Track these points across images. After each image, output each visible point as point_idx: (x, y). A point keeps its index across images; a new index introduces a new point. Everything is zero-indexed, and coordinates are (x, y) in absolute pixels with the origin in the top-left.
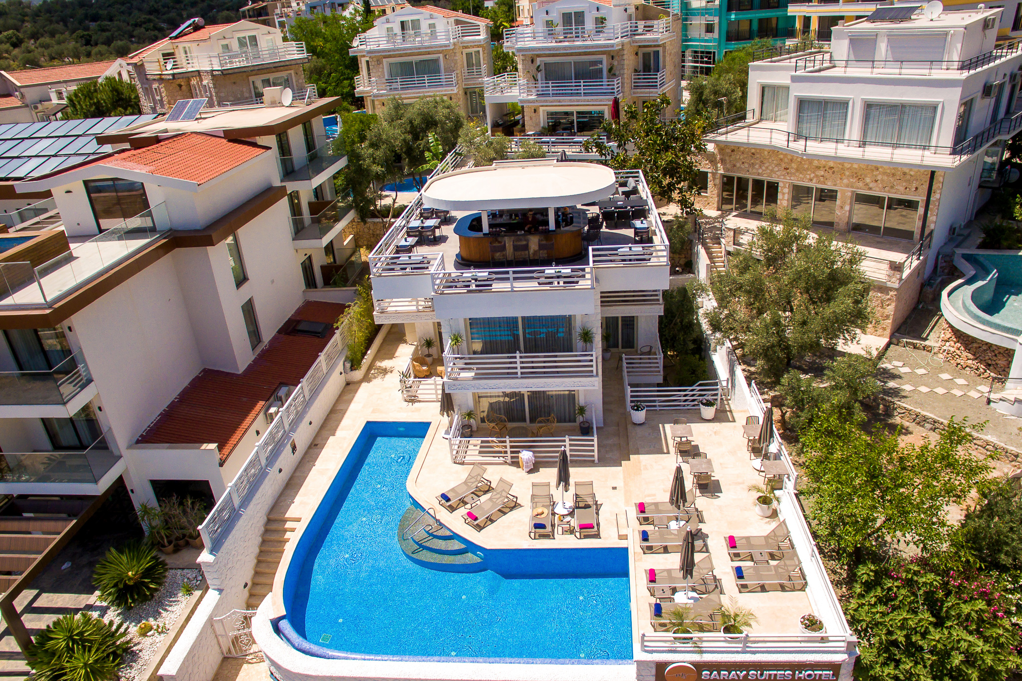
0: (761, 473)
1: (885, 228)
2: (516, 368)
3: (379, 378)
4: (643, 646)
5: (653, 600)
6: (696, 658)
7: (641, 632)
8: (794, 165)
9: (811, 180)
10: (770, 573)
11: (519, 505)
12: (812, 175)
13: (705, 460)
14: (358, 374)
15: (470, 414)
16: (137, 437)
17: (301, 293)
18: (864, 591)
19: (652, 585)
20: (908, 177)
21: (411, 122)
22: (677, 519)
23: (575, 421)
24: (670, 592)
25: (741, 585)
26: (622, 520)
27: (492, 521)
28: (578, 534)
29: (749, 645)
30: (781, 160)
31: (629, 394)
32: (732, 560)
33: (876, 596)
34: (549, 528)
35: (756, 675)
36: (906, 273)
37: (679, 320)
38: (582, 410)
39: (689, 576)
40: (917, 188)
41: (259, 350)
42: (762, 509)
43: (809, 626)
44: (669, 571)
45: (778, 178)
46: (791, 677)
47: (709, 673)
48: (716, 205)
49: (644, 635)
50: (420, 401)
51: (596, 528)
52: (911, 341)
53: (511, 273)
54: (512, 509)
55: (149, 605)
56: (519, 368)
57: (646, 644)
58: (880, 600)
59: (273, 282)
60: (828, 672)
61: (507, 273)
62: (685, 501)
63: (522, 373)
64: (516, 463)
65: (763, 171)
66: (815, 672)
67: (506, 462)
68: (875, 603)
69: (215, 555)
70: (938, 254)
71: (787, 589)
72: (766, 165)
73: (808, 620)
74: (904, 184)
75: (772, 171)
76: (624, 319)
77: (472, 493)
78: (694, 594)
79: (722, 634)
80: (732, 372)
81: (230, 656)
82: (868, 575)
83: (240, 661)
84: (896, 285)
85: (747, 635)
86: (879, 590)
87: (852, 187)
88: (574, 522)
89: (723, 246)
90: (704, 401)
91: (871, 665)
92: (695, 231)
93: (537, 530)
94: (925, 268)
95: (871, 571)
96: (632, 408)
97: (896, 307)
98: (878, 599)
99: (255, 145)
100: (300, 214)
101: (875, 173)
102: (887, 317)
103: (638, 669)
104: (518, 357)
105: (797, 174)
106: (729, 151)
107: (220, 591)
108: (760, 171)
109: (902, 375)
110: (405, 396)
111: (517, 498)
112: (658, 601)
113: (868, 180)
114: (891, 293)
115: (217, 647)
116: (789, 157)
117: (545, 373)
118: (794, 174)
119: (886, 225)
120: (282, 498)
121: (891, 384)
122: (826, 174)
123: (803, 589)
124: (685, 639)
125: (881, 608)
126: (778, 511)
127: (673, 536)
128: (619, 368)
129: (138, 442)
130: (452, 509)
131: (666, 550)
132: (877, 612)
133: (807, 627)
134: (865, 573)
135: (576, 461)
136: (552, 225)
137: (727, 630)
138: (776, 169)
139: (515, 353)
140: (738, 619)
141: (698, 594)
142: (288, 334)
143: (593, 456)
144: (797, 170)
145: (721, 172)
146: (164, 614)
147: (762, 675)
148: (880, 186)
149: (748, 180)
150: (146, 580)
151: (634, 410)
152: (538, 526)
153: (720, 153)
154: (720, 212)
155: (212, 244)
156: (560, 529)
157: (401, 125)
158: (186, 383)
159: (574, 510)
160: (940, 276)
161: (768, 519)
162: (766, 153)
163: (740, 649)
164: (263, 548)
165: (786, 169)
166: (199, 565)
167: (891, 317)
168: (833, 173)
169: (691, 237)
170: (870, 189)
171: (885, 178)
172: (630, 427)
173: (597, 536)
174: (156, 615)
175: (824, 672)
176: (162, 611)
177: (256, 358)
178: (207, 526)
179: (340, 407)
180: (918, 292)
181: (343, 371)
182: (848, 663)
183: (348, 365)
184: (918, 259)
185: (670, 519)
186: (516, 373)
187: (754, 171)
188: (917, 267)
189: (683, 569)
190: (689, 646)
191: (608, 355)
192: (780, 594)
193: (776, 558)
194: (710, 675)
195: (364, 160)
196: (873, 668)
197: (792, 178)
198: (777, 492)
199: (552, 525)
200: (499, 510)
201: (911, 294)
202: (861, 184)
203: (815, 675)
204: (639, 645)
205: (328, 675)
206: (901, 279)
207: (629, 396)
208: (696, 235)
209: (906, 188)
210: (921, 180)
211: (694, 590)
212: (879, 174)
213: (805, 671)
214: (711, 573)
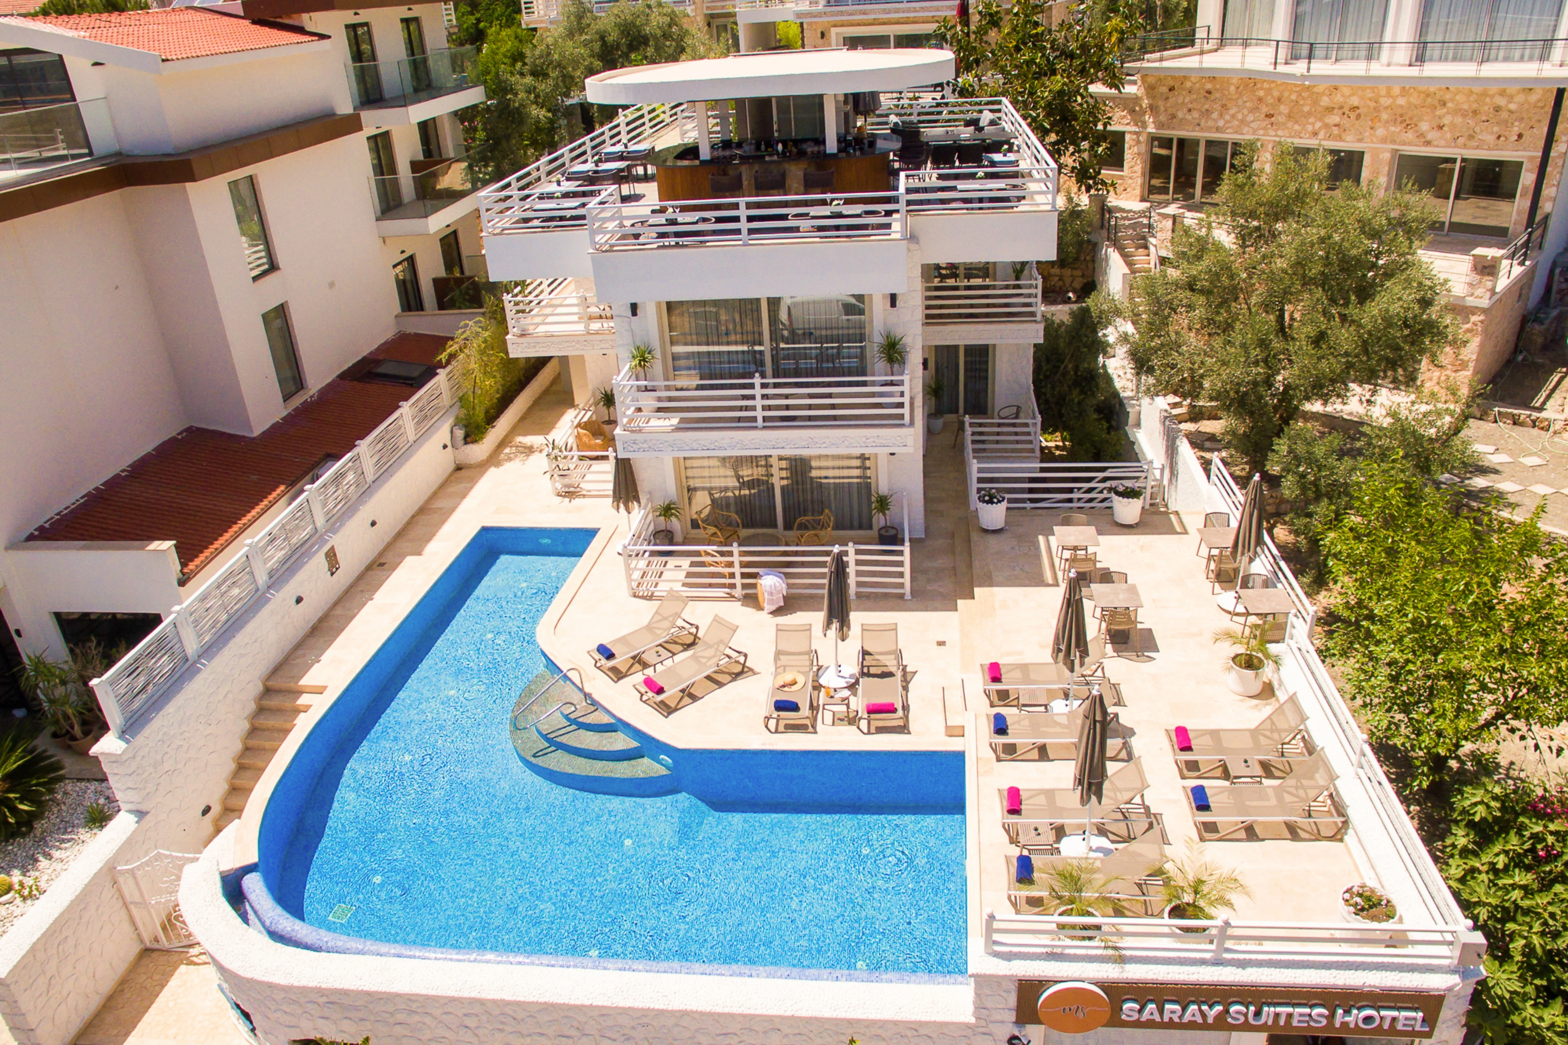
0: (1235, 618)
1: (1450, 223)
2: (754, 408)
3: (517, 460)
4: (991, 942)
5: (1015, 851)
6: (1111, 972)
7: (987, 911)
8: (1283, 109)
9: (1315, 134)
10: (1265, 803)
11: (751, 670)
12: (1318, 125)
13: (1124, 586)
14: (479, 451)
15: (667, 510)
16: (31, 529)
17: (391, 319)
18: (1474, 843)
19: (1014, 819)
20: (1504, 115)
21: (602, 38)
22: (1066, 696)
23: (870, 527)
24: (1051, 836)
25: (1204, 823)
26: (954, 699)
27: (694, 698)
28: (864, 724)
29: (1229, 944)
30: (1260, 100)
31: (975, 475)
32: (1183, 777)
33: (1506, 852)
34: (805, 711)
35: (1246, 1015)
36: (1502, 283)
37: (1070, 366)
38: (883, 503)
39: (1094, 798)
40: (1520, 136)
41: (297, 401)
42: (1241, 678)
43: (1362, 909)
44: (1050, 793)
45: (1254, 133)
46: (1324, 1022)
47: (1137, 1006)
48: (1138, 192)
49: (992, 917)
50: (584, 496)
51: (900, 713)
52: (1510, 410)
53: (742, 206)
54: (736, 676)
55: (19, 845)
56: (759, 408)
57: (996, 937)
58: (1517, 862)
59: (332, 285)
60: (1412, 1014)
61: (736, 206)
62: (1085, 653)
63: (765, 419)
64: (751, 600)
65: (1227, 122)
66: (1383, 1013)
67: (733, 597)
68: (1506, 868)
69: (128, 741)
70: (1554, 265)
71: (1303, 834)
72: (1232, 112)
73: (1360, 895)
74: (1496, 129)
75: (1242, 121)
76: (971, 350)
77: (660, 645)
78: (1103, 842)
79: (1167, 920)
80: (1172, 451)
81: (156, 946)
82: (1488, 806)
83: (175, 958)
84: (1485, 303)
85: (1227, 924)
86: (1514, 839)
87: (1393, 142)
88: (858, 704)
89: (1152, 249)
90: (1121, 489)
91: (1511, 1002)
92: (1102, 227)
93: (783, 714)
94: (1530, 288)
95: (1495, 798)
96: (981, 499)
97: (1482, 346)
98: (1511, 859)
99: (300, 30)
100: (393, 170)
101: (1440, 112)
102: (1464, 365)
103: (978, 995)
104: (757, 386)
105: (1290, 125)
106: (1164, 89)
107: (141, 814)
108: (1221, 123)
109: (1498, 467)
110: (559, 486)
111: (746, 656)
112: (1025, 853)
113: (1424, 126)
114: (1474, 318)
115: (127, 928)
116: (1276, 94)
117: (810, 418)
118: (1284, 124)
119: (1454, 219)
120: (300, 652)
121: (1479, 482)
122: (1345, 121)
123: (1337, 836)
124: (1085, 928)
125: (1521, 878)
126: (1276, 685)
127: (1058, 729)
128: (958, 447)
129: (31, 538)
130: (618, 675)
131: (1043, 753)
132: (1514, 886)
133: (1360, 911)
134: (1482, 802)
135: (868, 596)
136: (831, 145)
137: (1178, 912)
138: (1250, 118)
139: (752, 376)
140: (1205, 889)
141: (1113, 842)
142: (360, 379)
143: (902, 585)
144: (1289, 117)
145: (1151, 129)
146: (43, 863)
147: (1258, 1014)
148: (1448, 135)
149: (1196, 142)
150: (12, 795)
151: (984, 501)
152: (782, 706)
153: (1148, 94)
154: (1148, 205)
155: (193, 179)
156: (828, 717)
157: (585, 44)
158: (149, 447)
159: (857, 682)
160: (1555, 307)
161: (1255, 702)
162: (1232, 88)
163: (1208, 956)
164: (252, 743)
165: (1269, 116)
166: (96, 758)
167: (1471, 365)
168: (1358, 117)
169: (1093, 238)
170: (1428, 143)
171: (1459, 120)
172: (975, 536)
173: (903, 729)
174: (28, 864)
175: (1404, 1014)
176: (41, 858)
177: (289, 414)
178: (112, 682)
179: (438, 504)
180: (1517, 330)
181: (449, 444)
182: (1458, 996)
183: (460, 433)
184: (1522, 264)
185: (1052, 695)
186: (754, 419)
187: (1210, 123)
188: (1519, 279)
189: (1080, 782)
190: (1095, 947)
191: (939, 423)
192: (1289, 845)
193: (1277, 773)
194: (1140, 1011)
195: (516, 94)
196: (1517, 1008)
197: (1280, 133)
198: (1273, 648)
199: (812, 707)
200: (708, 678)
201: (1505, 328)
202: (1410, 135)
203: (1382, 1018)
204: (982, 941)
205: (311, 984)
206: (1493, 291)
207: (975, 480)
208: (1104, 233)
209: (1499, 137)
210: (1530, 119)
211: (1102, 831)
212: (1448, 113)
213: (1359, 1009)
214: (1137, 800)
